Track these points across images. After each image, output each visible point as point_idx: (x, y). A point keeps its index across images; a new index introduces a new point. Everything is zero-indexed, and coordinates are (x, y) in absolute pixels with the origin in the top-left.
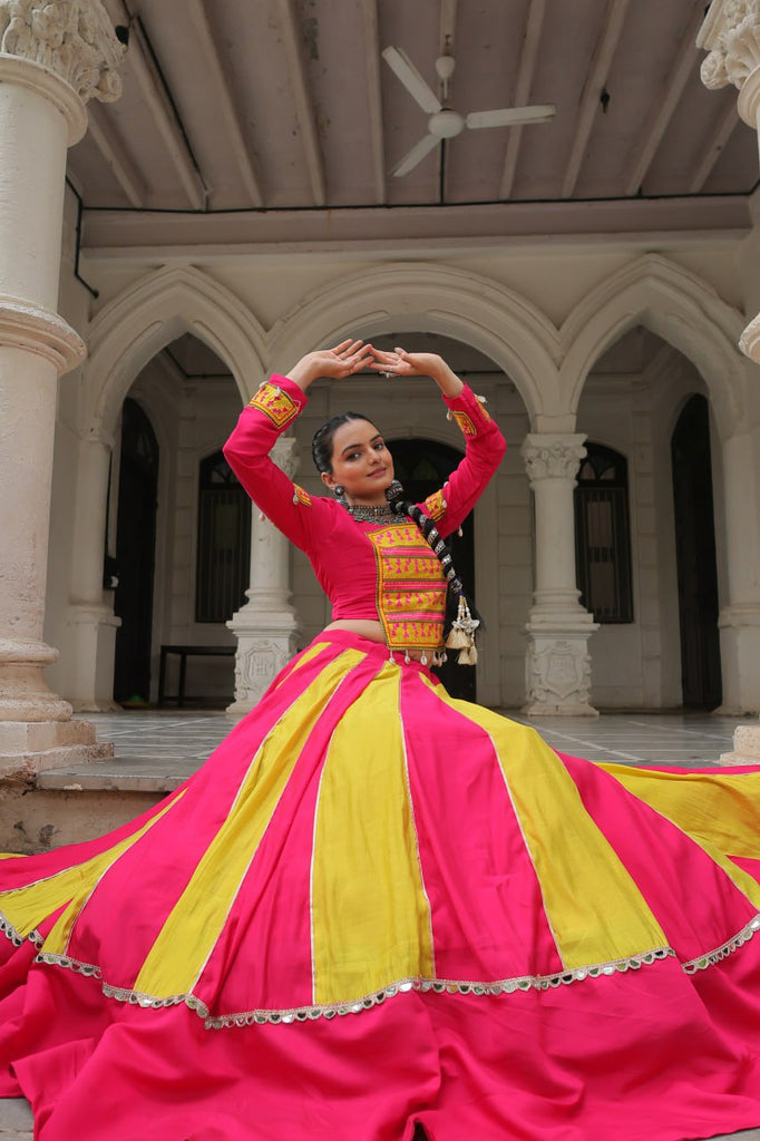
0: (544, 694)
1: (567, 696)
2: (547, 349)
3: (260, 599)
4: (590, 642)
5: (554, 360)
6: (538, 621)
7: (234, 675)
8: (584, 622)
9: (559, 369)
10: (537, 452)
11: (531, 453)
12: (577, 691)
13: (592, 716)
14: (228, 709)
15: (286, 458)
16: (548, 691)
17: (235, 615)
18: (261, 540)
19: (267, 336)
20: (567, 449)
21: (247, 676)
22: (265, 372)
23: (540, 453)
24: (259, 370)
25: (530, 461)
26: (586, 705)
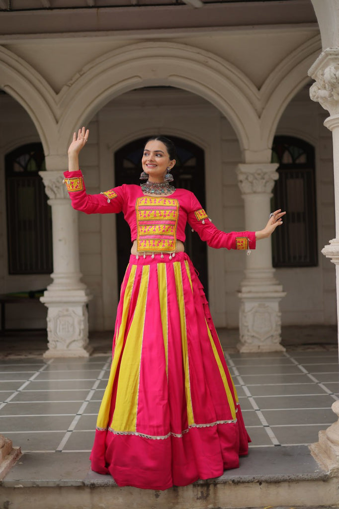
0: (251, 338)
1: (265, 339)
2: (252, 103)
3: (61, 280)
4: (281, 304)
5: (256, 110)
6: (247, 291)
7: (47, 332)
8: (276, 292)
10: (245, 176)
11: (241, 177)
12: (272, 336)
13: (282, 352)
14: (45, 355)
16: (253, 336)
17: (45, 293)
18: (60, 240)
19: (57, 97)
20: (265, 173)
21: (56, 332)
22: (57, 122)
23: (247, 176)
24: (52, 121)
25: (241, 182)
26: (278, 344)
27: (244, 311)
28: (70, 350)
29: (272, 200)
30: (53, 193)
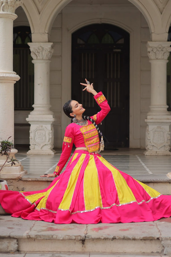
0: (152, 147)
1: (160, 148)
2: (157, 5)
3: (39, 109)
5: (159, 9)
6: (150, 118)
7: (29, 139)
8: (168, 119)
9: (161, 14)
10: (151, 49)
11: (149, 49)
12: (164, 146)
14: (27, 153)
15: (49, 50)
16: (153, 146)
17: (29, 116)
18: (39, 84)
20: (164, 47)
21: (35, 139)
22: (39, 13)
23: (153, 49)
24: (37, 13)
25: (149, 52)
26: (168, 151)
27: (148, 131)
28: (43, 150)
29: (167, 64)
30: (35, 56)
